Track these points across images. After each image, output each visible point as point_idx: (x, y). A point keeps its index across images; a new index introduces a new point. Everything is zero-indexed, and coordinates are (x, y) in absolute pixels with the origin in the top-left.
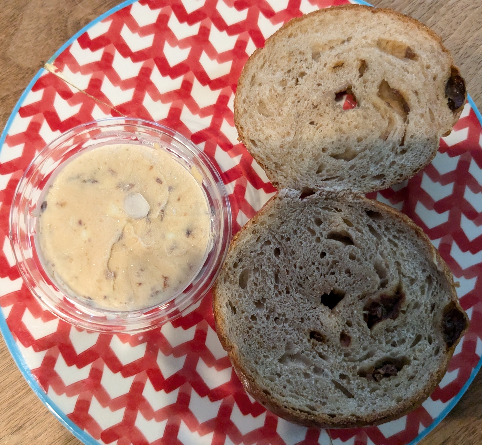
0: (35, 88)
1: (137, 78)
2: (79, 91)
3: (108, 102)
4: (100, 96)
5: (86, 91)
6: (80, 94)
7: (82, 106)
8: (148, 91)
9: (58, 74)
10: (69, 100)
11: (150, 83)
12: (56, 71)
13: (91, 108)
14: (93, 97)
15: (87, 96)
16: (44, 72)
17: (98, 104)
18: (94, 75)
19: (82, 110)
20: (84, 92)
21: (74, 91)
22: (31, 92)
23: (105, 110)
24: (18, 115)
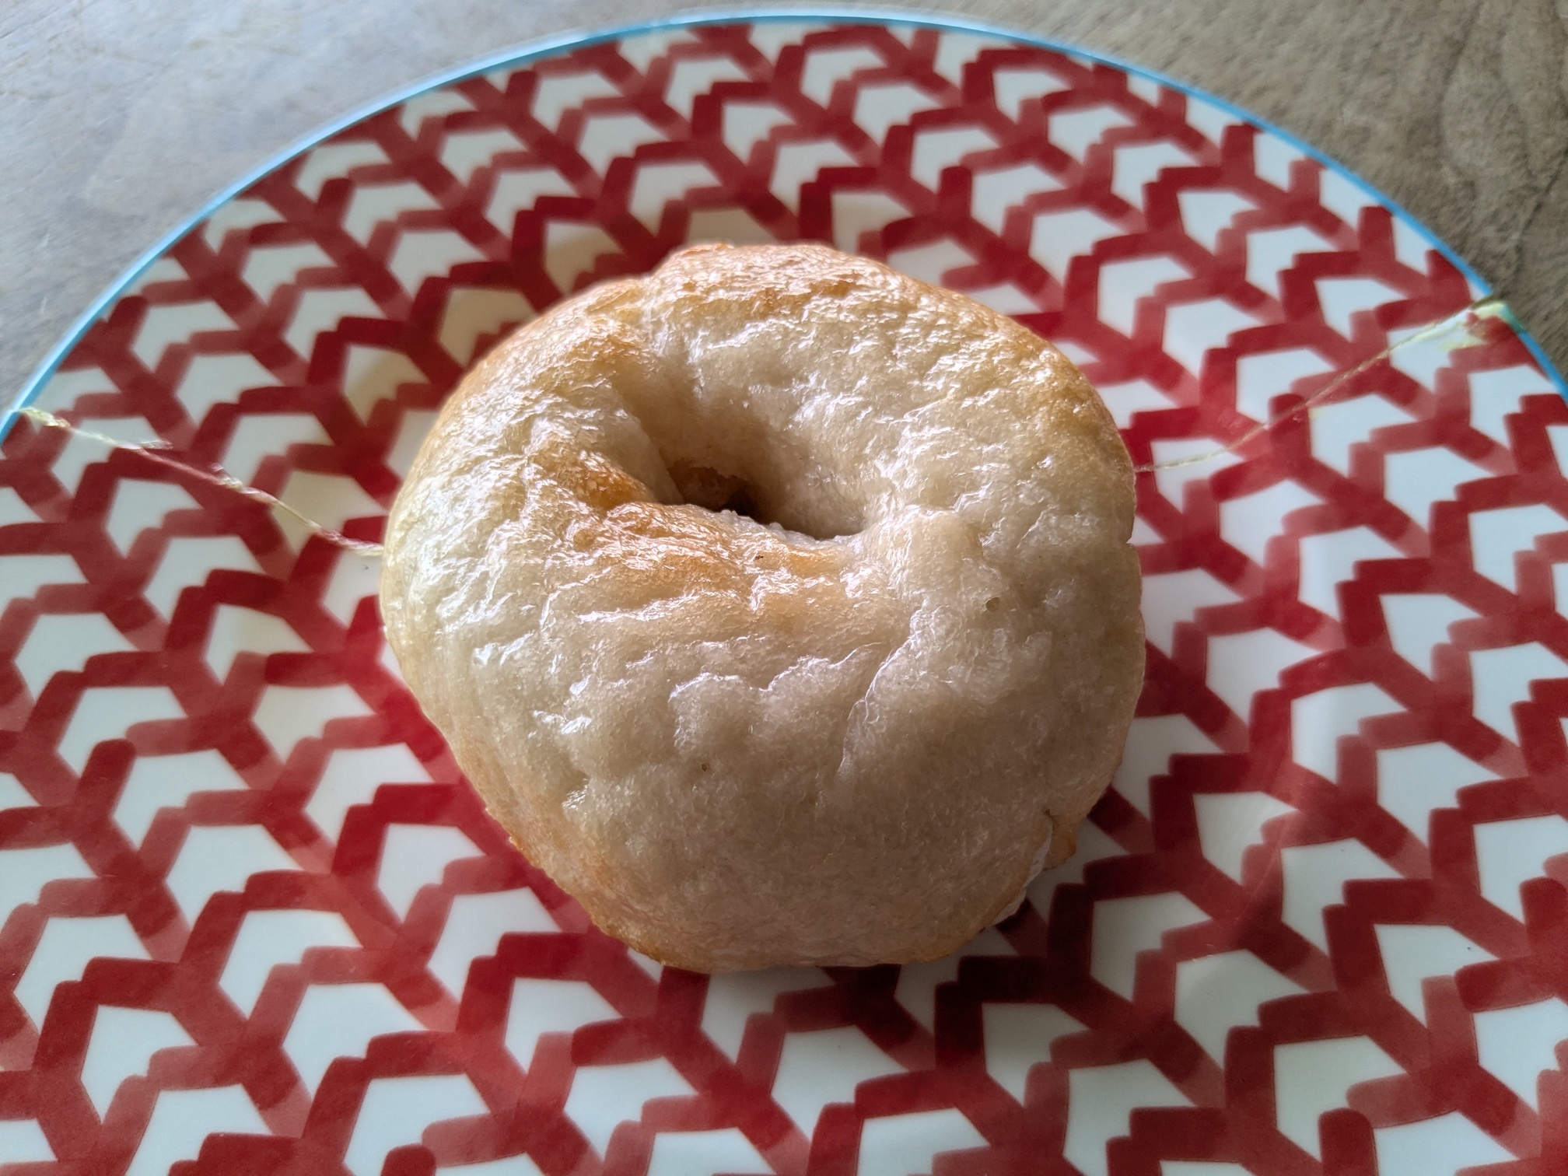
0: (1435, 257)
1: (1377, 494)
2: (1392, 345)
4: (1358, 388)
7: (1342, 338)
8: (1323, 507)
9: (1462, 316)
10: (1375, 315)
11: (1348, 522)
12: (1473, 319)
13: (1328, 353)
14: (1361, 369)
15: (1369, 355)
16: (1477, 290)
18: (1429, 395)
19: (1329, 334)
22: (1427, 247)
24: (1374, 202)
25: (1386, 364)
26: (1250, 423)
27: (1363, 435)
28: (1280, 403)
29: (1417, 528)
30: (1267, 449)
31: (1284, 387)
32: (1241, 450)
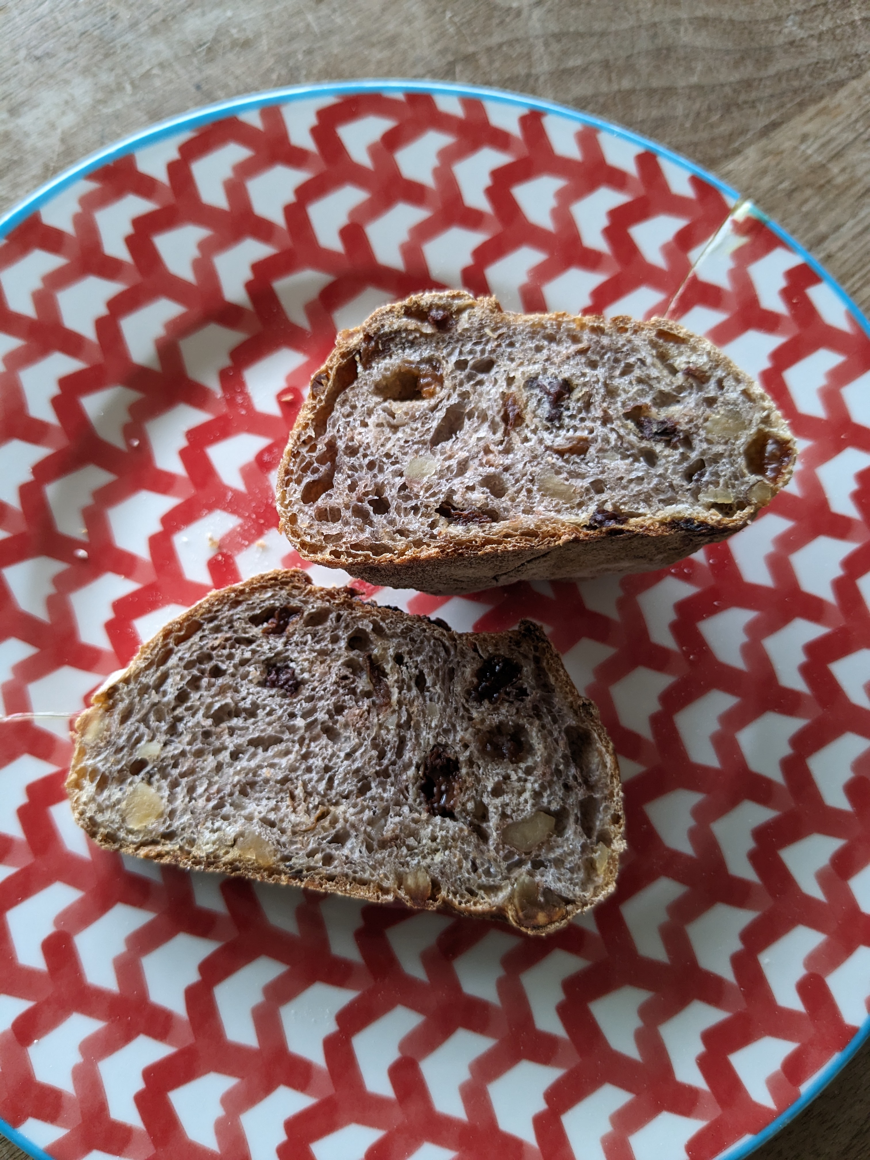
0: (697, 182)
2: (693, 263)
5: (695, 279)
6: (687, 266)
7: (661, 269)
9: (728, 226)
10: (674, 244)
12: (735, 223)
13: (656, 285)
14: (681, 290)
15: (683, 277)
16: (731, 202)
18: (730, 293)
19: (652, 269)
20: (690, 275)
21: (693, 255)
22: (687, 175)
24: (639, 150)
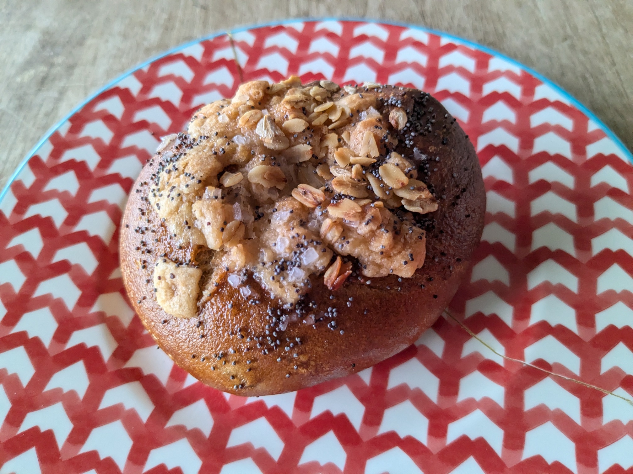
1: (526, 428)
2: (613, 393)
3: (562, 382)
4: (576, 390)
6: (611, 389)
7: (599, 369)
8: (501, 409)
10: (624, 376)
11: (501, 423)
13: (584, 368)
14: (589, 386)
15: (599, 386)
17: (574, 376)
18: (600, 423)
19: (597, 363)
21: (620, 391)
23: (561, 369)
25: (600, 395)
26: (522, 357)
27: (552, 406)
28: (541, 363)
29: (521, 455)
30: (514, 371)
31: (550, 360)
32: (506, 361)
